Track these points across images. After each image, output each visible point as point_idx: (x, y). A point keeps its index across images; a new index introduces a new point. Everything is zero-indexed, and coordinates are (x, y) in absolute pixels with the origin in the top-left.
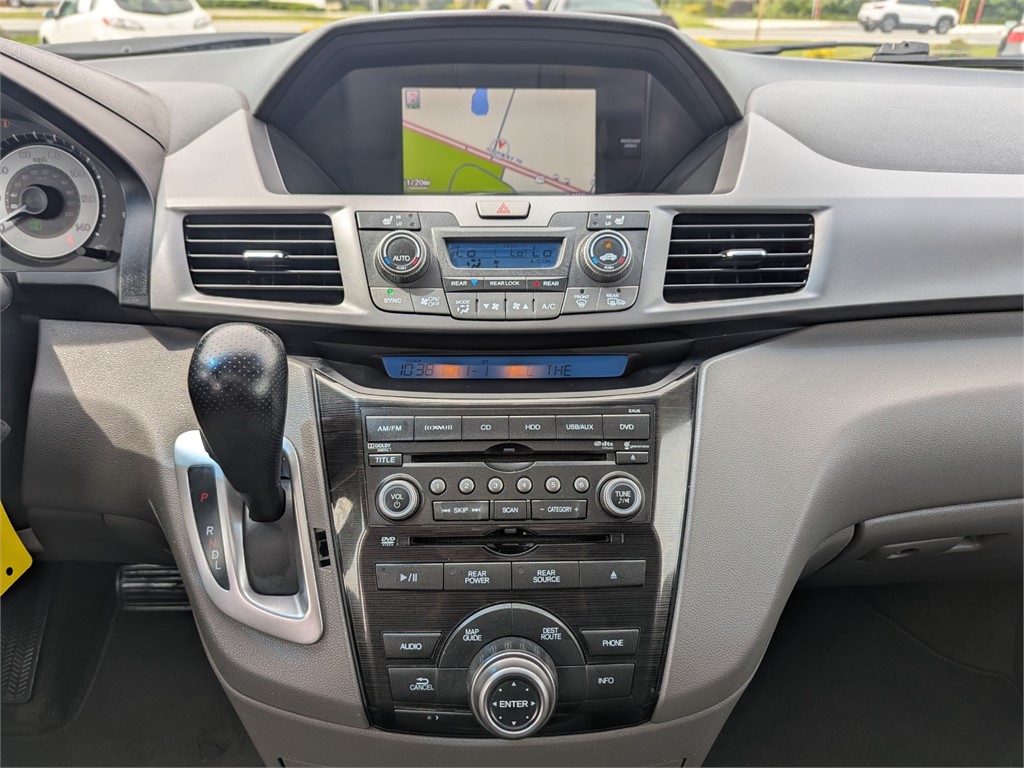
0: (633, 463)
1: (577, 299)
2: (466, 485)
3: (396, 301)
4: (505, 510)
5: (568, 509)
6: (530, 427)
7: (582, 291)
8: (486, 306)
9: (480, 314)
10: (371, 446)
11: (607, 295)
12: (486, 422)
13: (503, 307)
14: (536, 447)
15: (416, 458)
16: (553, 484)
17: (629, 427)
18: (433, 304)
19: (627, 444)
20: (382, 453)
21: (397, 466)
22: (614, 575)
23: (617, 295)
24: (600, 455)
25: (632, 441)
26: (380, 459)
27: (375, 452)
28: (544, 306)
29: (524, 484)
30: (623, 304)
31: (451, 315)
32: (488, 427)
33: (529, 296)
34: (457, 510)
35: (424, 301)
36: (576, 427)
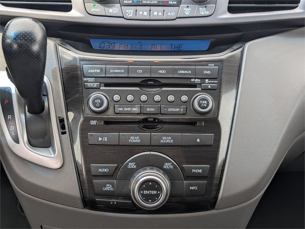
0: (210, 89)
1: (185, 10)
2: (130, 98)
3: (97, 10)
4: (148, 109)
5: (178, 110)
6: (161, 72)
7: (188, 7)
8: (141, 13)
9: (138, 17)
10: (85, 79)
11: (200, 9)
12: (140, 69)
13: (149, 14)
14: (163, 81)
15: (106, 85)
16: (171, 98)
17: (209, 72)
18: (115, 12)
19: (207, 81)
20: (91, 83)
21: (97, 89)
22: (198, 140)
23: (205, 9)
24: (194, 86)
25: (209, 79)
26: (89, 85)
27: (87, 82)
28: (169, 14)
29: (157, 98)
30: (207, 13)
31: (124, 17)
32: (141, 71)
33: (161, 8)
34: (126, 109)
35: (111, 10)
36: (183, 72)
